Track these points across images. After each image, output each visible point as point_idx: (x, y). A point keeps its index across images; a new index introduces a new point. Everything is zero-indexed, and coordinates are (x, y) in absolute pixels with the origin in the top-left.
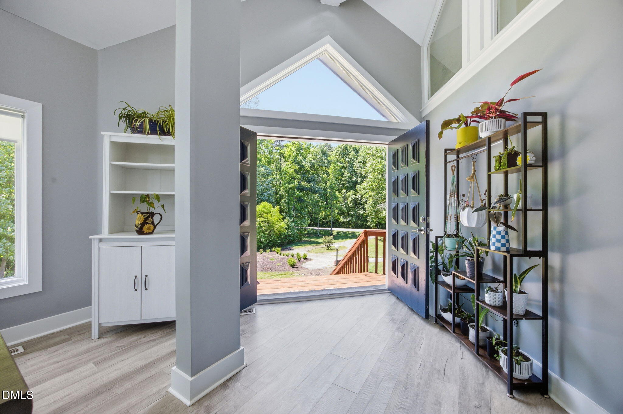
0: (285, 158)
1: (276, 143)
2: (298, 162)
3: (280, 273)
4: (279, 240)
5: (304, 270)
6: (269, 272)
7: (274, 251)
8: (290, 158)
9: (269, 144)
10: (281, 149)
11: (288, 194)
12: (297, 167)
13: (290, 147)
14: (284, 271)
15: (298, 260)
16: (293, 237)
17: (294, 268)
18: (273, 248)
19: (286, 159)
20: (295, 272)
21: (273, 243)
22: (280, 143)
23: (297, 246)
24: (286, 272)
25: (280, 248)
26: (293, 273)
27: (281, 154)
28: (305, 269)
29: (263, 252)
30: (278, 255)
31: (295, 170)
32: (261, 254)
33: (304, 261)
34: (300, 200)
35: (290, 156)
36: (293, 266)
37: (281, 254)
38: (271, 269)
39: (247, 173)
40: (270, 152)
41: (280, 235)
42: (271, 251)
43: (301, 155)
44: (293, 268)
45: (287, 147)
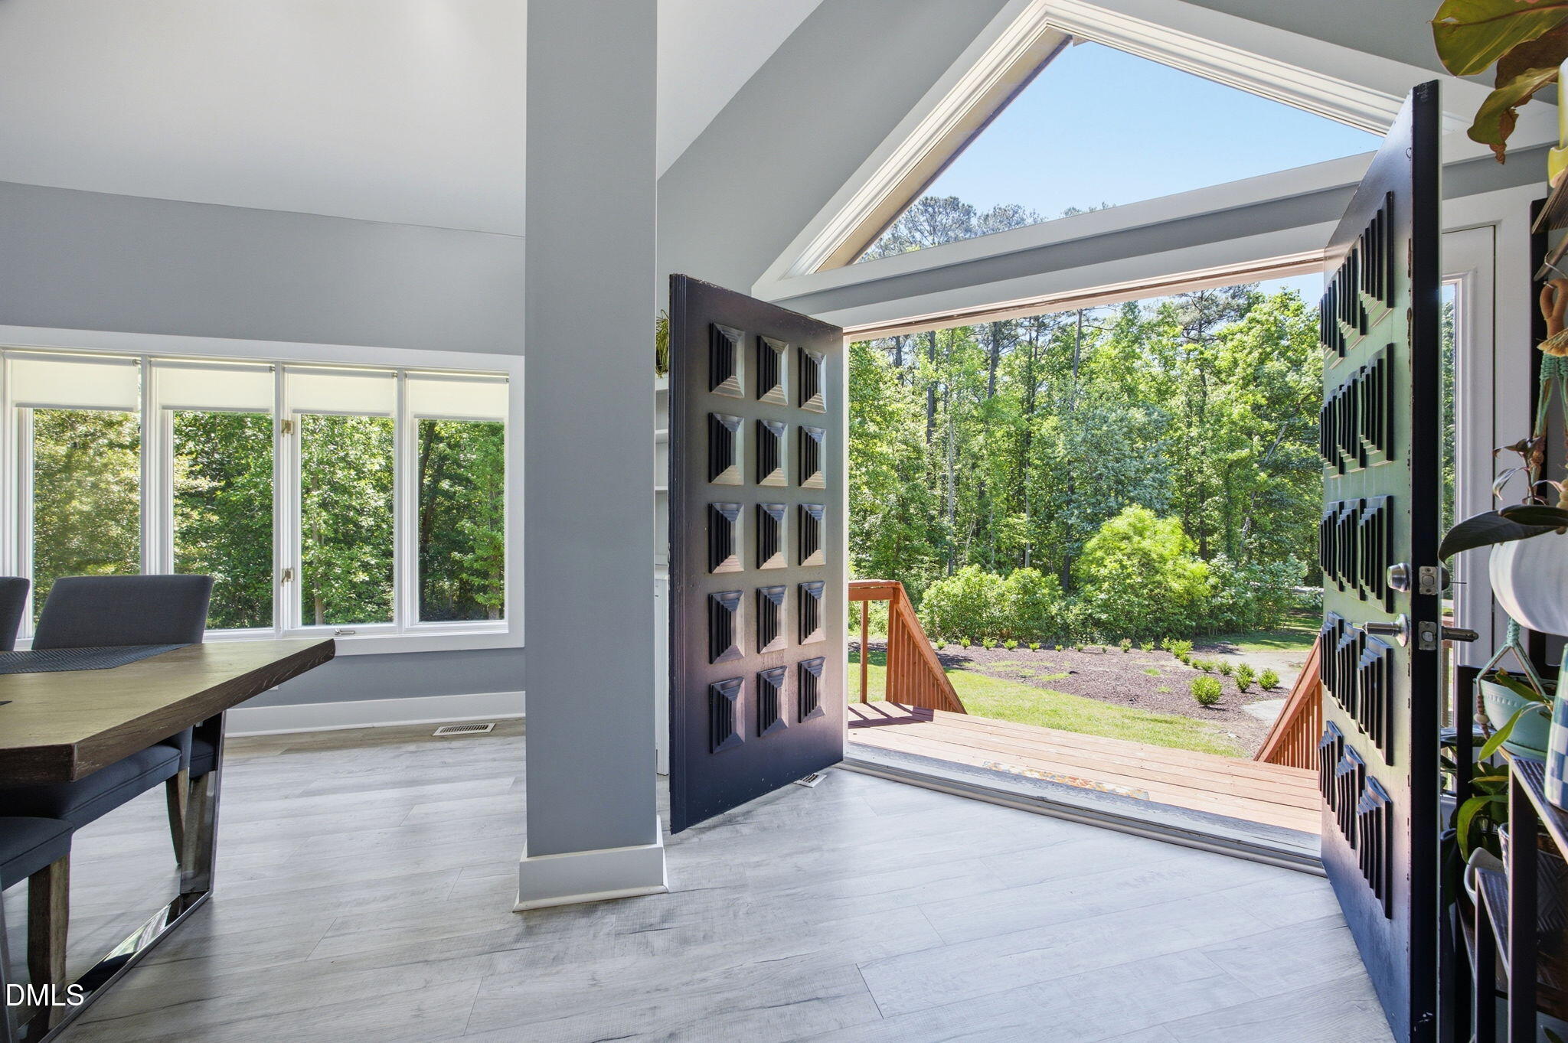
0: (1217, 373)
1: (1188, 334)
2: (1271, 378)
3: (1157, 715)
4: (1188, 617)
5: (1243, 724)
6: (1126, 706)
7: (1168, 650)
8: (1236, 371)
9: (1165, 342)
10: (1203, 349)
11: (1227, 481)
12: (1263, 397)
13: (1238, 336)
14: (1172, 712)
15: (1240, 687)
16: (1242, 613)
17: (1211, 709)
18: (1166, 640)
19: (1223, 376)
20: (1209, 726)
21: (1166, 625)
22: (1200, 332)
23: (1255, 643)
24: (1176, 718)
25: (1188, 644)
26: (1198, 725)
27: (1204, 364)
28: (1251, 718)
29: (1132, 647)
30: (1179, 663)
31: (1256, 407)
32: (1126, 651)
33: (1265, 694)
34: (1270, 500)
35: (1235, 363)
36: (1208, 702)
37: (1186, 662)
38: (1133, 700)
39: (820, 430)
40: (1168, 363)
41: (1191, 603)
42: (1157, 648)
43: (1282, 354)
44: (1206, 707)
45: (1225, 337)
